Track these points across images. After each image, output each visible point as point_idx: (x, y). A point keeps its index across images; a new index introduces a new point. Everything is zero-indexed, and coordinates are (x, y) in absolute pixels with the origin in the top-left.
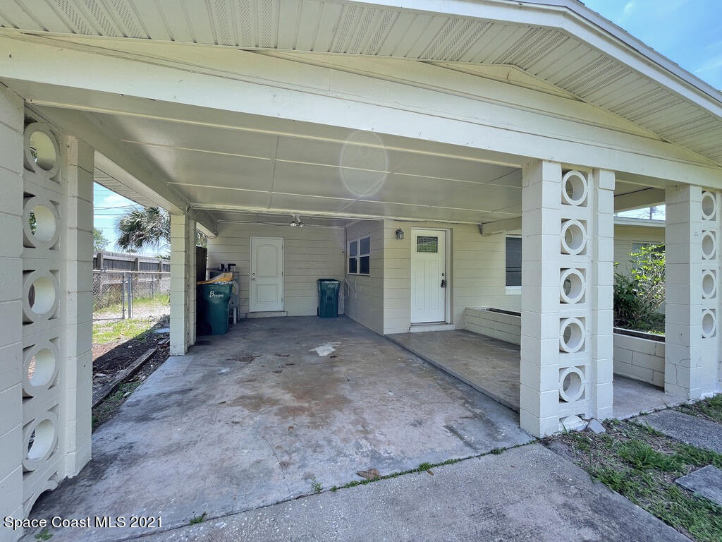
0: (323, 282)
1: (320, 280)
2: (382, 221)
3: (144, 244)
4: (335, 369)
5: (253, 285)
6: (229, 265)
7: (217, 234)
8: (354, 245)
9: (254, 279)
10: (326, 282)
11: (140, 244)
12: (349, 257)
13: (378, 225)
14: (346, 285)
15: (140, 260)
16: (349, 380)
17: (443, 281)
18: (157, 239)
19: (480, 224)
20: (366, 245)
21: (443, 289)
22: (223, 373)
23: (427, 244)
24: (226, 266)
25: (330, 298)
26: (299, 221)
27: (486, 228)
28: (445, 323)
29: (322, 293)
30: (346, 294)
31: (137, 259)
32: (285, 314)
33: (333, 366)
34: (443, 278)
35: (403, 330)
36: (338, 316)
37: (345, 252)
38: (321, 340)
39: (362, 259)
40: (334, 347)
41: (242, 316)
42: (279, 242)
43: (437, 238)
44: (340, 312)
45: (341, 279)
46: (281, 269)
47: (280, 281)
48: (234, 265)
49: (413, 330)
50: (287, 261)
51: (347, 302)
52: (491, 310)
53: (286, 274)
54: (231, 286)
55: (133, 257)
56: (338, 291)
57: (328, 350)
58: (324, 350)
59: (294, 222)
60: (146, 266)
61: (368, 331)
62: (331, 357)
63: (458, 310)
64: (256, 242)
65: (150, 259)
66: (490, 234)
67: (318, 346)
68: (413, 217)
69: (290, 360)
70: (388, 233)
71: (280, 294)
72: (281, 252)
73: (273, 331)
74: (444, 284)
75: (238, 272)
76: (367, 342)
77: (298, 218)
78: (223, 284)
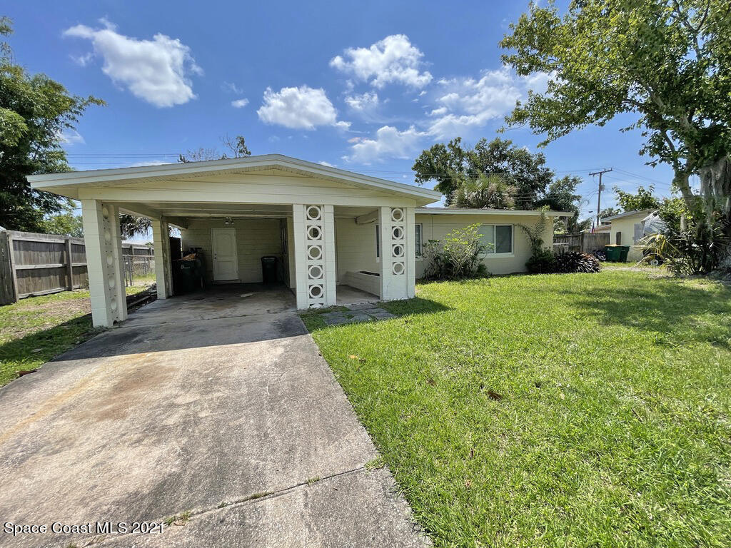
0: (264, 259)
1: (263, 257)
3: (136, 234)
5: (215, 262)
6: (196, 249)
7: (186, 228)
9: (215, 258)
10: (266, 259)
11: (132, 234)
14: (282, 260)
15: (134, 247)
18: (146, 229)
19: (356, 218)
24: (194, 250)
29: (264, 266)
31: (131, 246)
32: (239, 282)
36: (276, 281)
37: (281, 237)
42: (232, 231)
46: (235, 250)
47: (235, 259)
48: (200, 248)
50: (239, 244)
55: (128, 245)
56: (275, 264)
60: (139, 251)
64: (215, 232)
65: (141, 246)
66: (362, 224)
71: (236, 268)
72: (234, 238)
75: (203, 253)
77: (230, 219)
78: (189, 260)
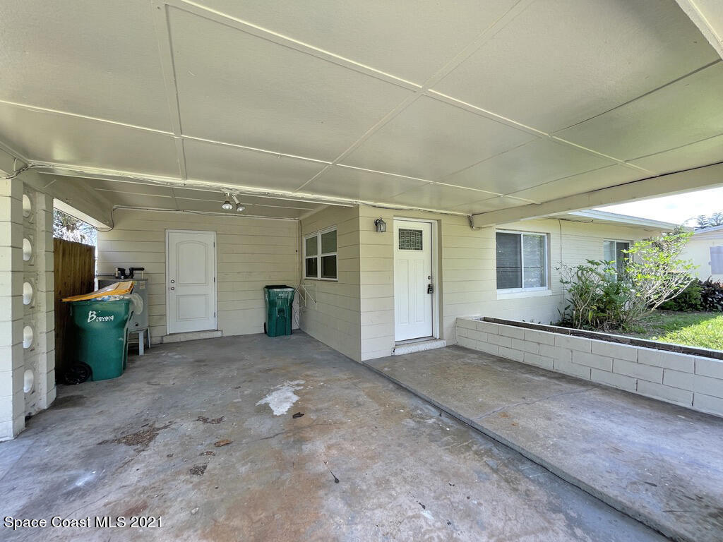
0: (271, 291)
1: (269, 287)
2: (358, 207)
4: (307, 448)
5: (171, 298)
6: (132, 270)
7: (112, 226)
8: (312, 243)
9: (173, 289)
10: (275, 290)
12: (305, 257)
13: (350, 213)
14: (302, 293)
16: (337, 481)
17: (429, 286)
19: (471, 215)
20: (330, 240)
21: (430, 295)
22: (78, 489)
23: (411, 240)
24: (127, 272)
25: (281, 311)
26: (237, 202)
27: (477, 220)
28: (432, 338)
29: (271, 304)
30: (301, 303)
32: (219, 334)
33: (301, 441)
34: (429, 282)
35: (386, 353)
36: (292, 332)
37: (299, 251)
38: (273, 378)
39: (324, 259)
40: (296, 393)
41: (155, 340)
42: (210, 238)
43: (421, 232)
44: (295, 326)
45: (296, 285)
46: (212, 273)
47: (211, 290)
48: (142, 269)
49: (399, 352)
50: (220, 263)
51: (303, 312)
52: (485, 319)
53: (219, 281)
54: (129, 303)
56: (292, 301)
57: (287, 398)
58: (281, 402)
59: (227, 202)
61: (338, 355)
62: (294, 417)
63: (448, 322)
64: (175, 237)
66: (480, 228)
67: (270, 392)
68: (396, 203)
69: (224, 431)
70: (365, 224)
71: (213, 307)
72: (212, 252)
73: (200, 364)
74: (430, 289)
75: (147, 280)
76: (341, 375)
77: (235, 198)
78: (112, 299)
